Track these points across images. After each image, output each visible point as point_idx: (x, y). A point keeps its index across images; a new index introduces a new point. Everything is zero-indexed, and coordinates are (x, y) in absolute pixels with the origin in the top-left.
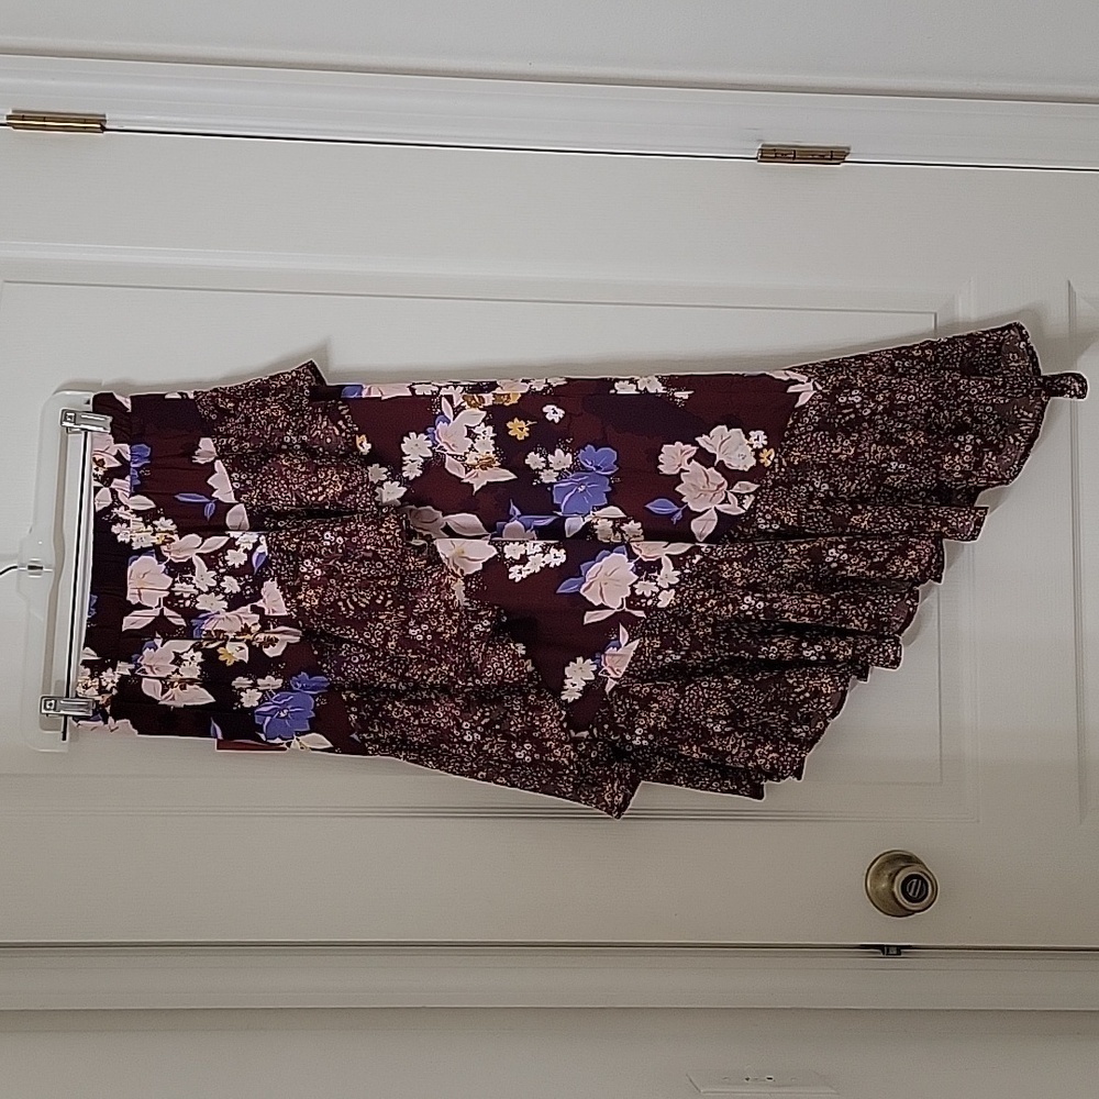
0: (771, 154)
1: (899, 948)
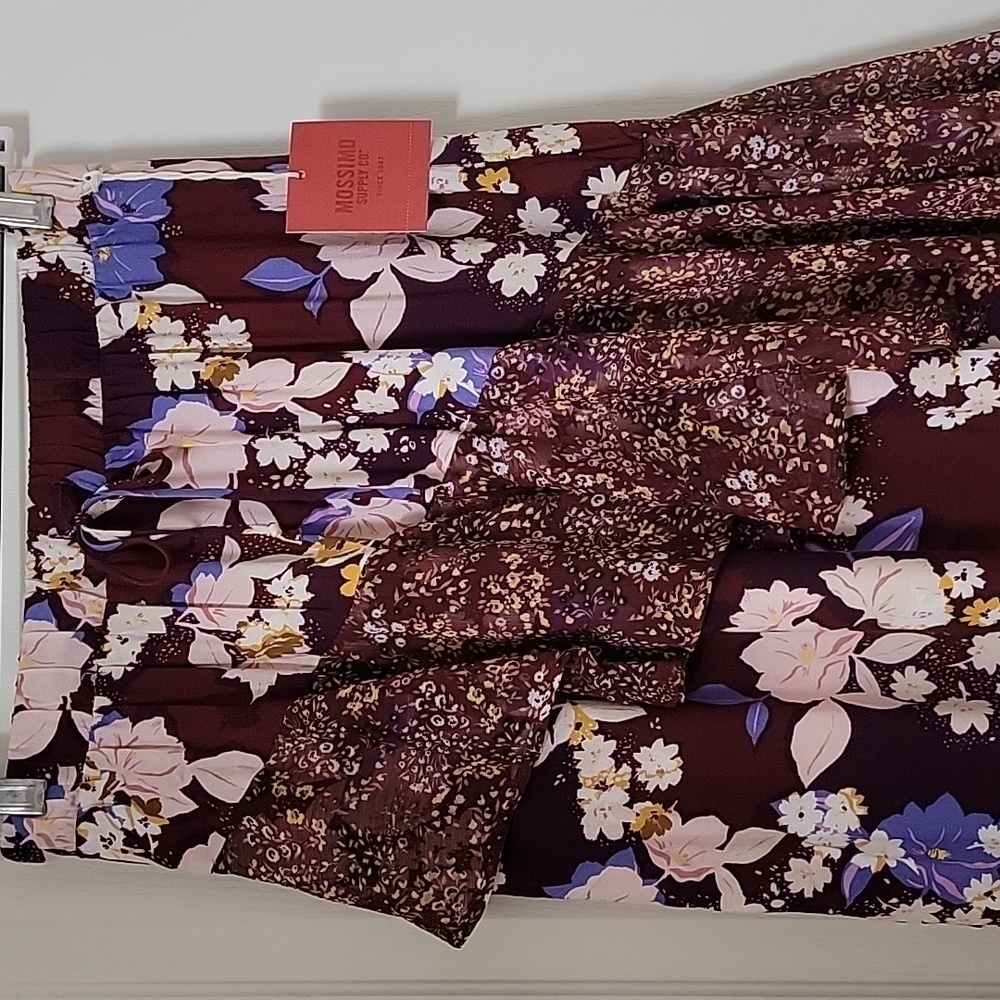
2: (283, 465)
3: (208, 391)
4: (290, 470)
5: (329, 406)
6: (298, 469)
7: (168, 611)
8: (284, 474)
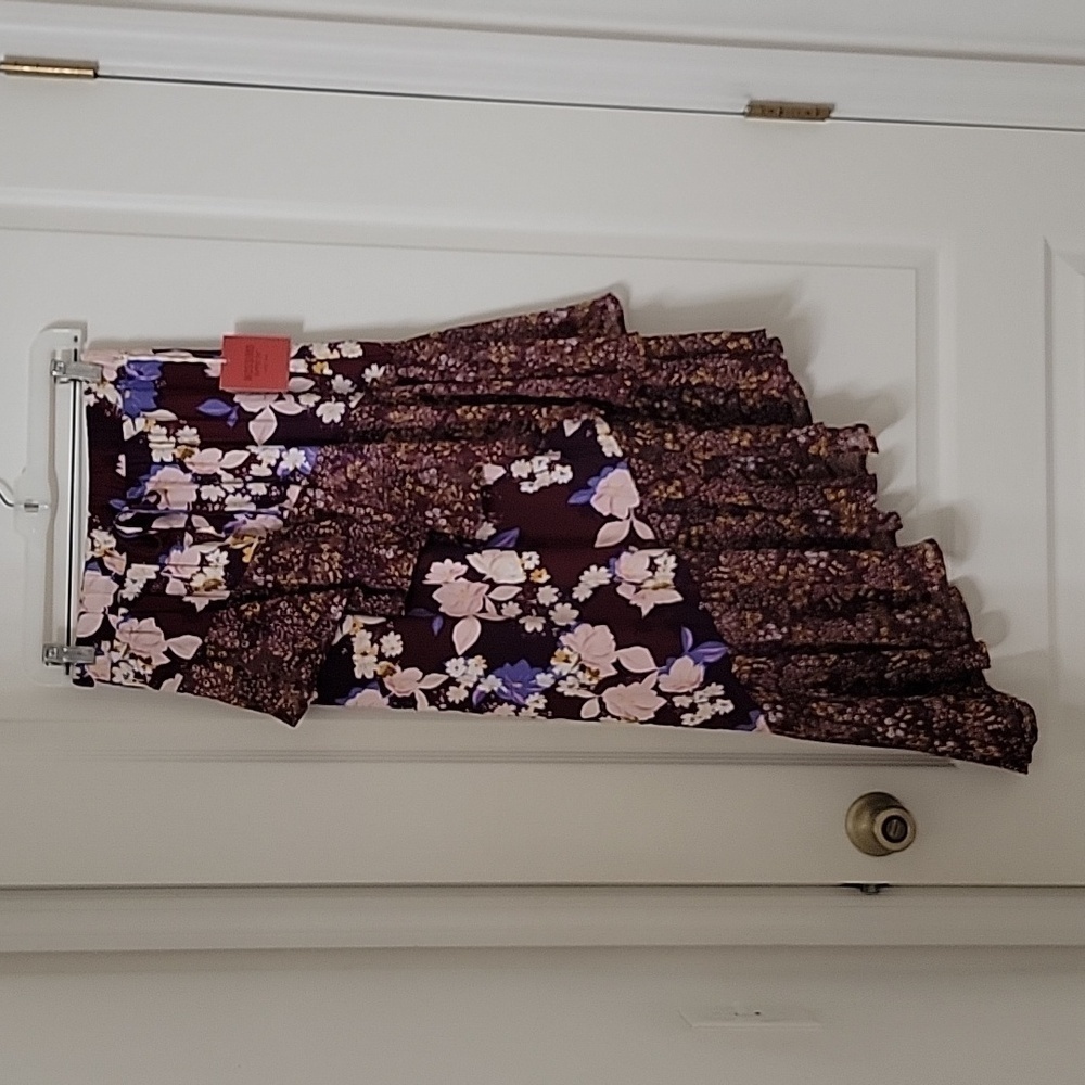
0: (759, 110)
1: (879, 887)
2: (214, 499)
3: (178, 463)
4: (218, 502)
5: (237, 472)
6: (221, 502)
7: (157, 568)
8: (214, 504)
